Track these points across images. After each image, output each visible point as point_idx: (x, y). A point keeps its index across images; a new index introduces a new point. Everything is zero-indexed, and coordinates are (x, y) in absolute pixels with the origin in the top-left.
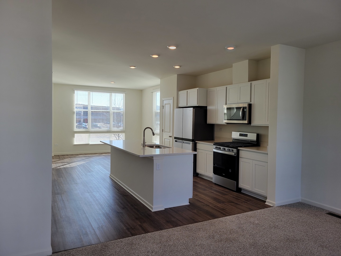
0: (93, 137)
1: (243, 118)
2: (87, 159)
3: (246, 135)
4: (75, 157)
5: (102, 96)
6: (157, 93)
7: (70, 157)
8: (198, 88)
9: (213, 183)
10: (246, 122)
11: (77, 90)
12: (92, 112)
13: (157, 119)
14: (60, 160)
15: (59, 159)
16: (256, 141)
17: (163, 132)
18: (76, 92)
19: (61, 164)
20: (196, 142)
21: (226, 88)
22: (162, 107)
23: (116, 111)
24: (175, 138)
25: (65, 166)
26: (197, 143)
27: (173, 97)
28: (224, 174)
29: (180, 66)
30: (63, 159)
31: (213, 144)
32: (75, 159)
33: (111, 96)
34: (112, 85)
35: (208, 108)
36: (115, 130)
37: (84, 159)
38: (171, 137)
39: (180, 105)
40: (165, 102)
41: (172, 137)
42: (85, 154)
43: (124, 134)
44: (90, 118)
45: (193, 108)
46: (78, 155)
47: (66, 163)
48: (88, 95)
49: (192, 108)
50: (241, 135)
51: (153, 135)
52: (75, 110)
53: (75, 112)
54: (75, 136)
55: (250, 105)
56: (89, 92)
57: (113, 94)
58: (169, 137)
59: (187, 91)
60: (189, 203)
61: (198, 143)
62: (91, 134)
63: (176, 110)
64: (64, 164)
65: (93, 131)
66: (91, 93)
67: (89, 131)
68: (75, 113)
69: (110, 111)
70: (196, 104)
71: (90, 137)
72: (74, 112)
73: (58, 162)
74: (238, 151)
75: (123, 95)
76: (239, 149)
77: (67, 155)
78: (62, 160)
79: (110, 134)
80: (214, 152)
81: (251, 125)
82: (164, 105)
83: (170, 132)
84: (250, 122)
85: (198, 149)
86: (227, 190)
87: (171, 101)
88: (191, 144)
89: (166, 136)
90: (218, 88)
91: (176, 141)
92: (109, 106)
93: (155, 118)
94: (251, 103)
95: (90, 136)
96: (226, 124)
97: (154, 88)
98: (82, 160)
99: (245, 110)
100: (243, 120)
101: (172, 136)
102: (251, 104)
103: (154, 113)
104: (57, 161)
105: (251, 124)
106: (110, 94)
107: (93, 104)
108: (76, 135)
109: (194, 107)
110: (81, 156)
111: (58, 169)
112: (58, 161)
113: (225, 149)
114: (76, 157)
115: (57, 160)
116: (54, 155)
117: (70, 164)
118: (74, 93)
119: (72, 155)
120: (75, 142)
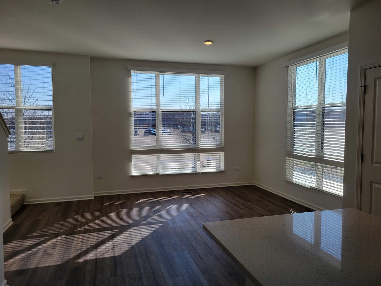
0: (165, 161)
6: (297, 68)
11: (135, 70)
12: (164, 112)
18: (132, 73)
22: (363, 88)
33: (197, 81)
36: (206, 146)
43: (222, 154)
44: (159, 122)
46: (138, 196)
48: (155, 80)
53: (133, 113)
56: (156, 73)
62: (161, 155)
65: (166, 149)
66: (161, 75)
67: (158, 148)
68: (133, 115)
71: (161, 161)
72: (130, 114)
73: (92, 225)
75: (220, 78)
77: (118, 198)
78: (103, 215)
82: (369, 83)
95: (161, 159)
106: (197, 77)
108: (134, 157)
116: (95, 197)
117: (116, 240)
118: (129, 75)
119: (127, 196)
120: (133, 171)
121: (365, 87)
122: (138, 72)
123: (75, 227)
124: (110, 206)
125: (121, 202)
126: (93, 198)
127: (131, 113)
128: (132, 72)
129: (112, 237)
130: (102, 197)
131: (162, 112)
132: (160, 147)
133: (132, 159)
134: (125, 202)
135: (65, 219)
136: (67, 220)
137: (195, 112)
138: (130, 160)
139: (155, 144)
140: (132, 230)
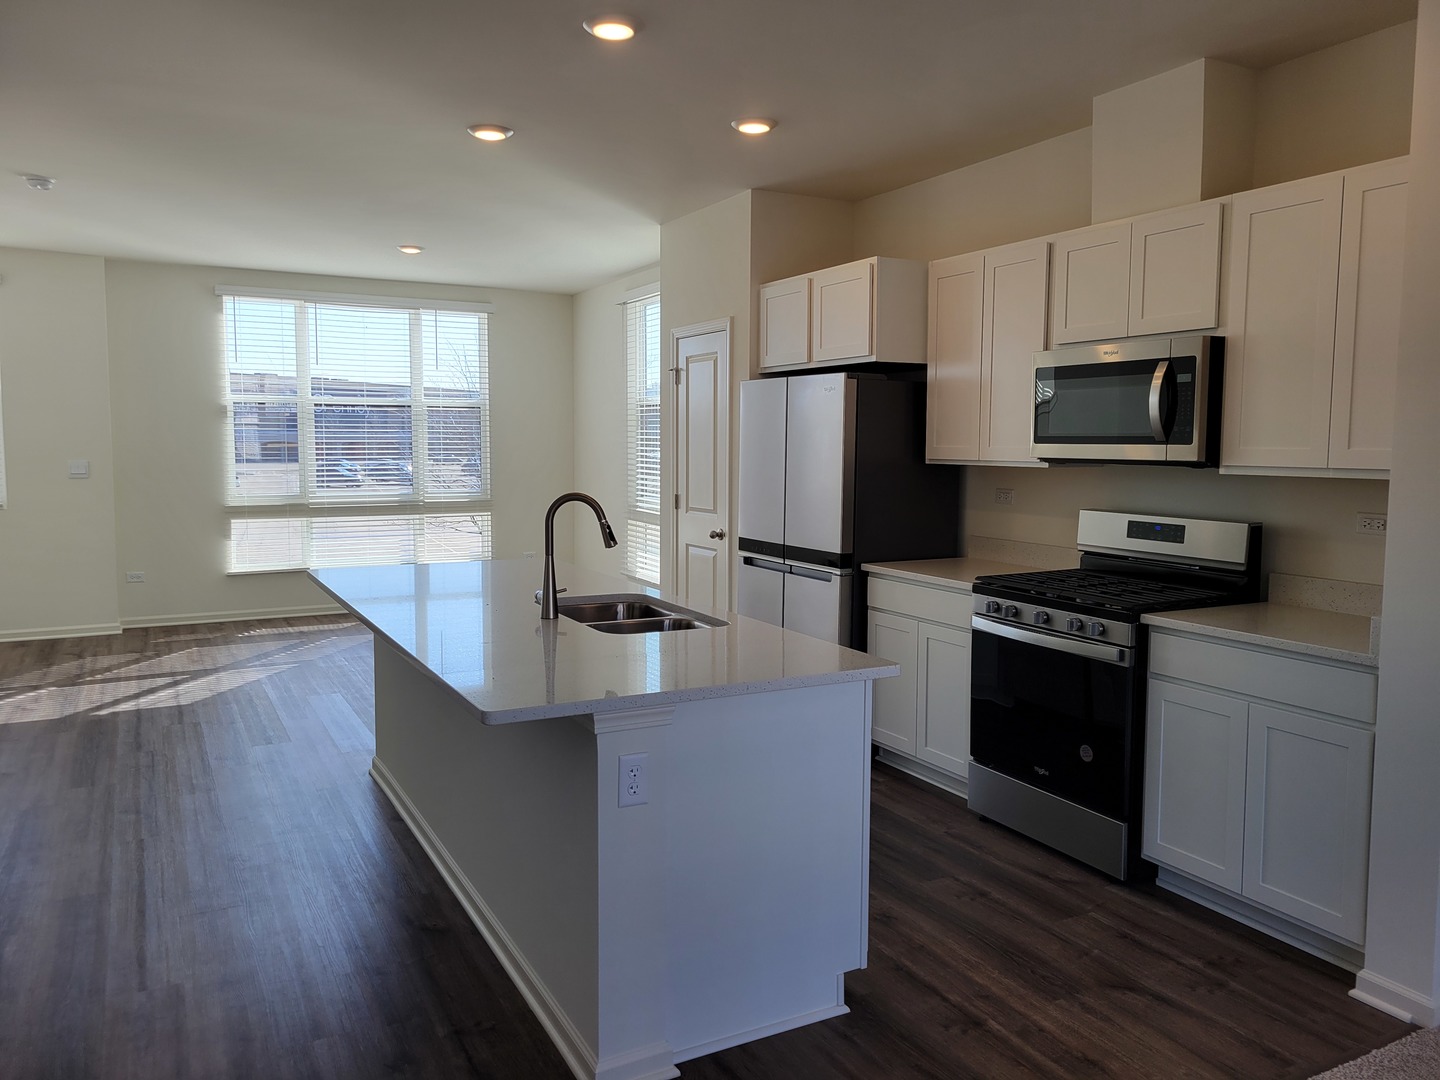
0: (324, 536)
1: (1172, 428)
2: (286, 649)
3: (1176, 534)
4: (227, 642)
5: (369, 325)
6: (646, 307)
7: (200, 643)
8: (874, 260)
9: (970, 812)
10: (1188, 452)
11: (234, 295)
12: (321, 405)
13: (650, 440)
14: (137, 661)
15: (136, 656)
16: (1242, 569)
17: (676, 508)
18: (228, 302)
19: (133, 687)
20: (865, 567)
21: (1050, 247)
22: (674, 374)
23: (440, 402)
24: (745, 544)
25: (151, 697)
26: (867, 574)
27: (732, 320)
28: (1042, 772)
29: (774, 124)
30: (158, 655)
31: (969, 586)
32: (221, 654)
33: (414, 328)
34: (408, 261)
35: (930, 372)
36: (440, 498)
37: (266, 655)
38: (721, 536)
39: (773, 360)
40: (687, 348)
41: (726, 539)
42: (289, 622)
43: (484, 519)
44: (308, 437)
45: (848, 377)
46: (247, 625)
47: (161, 681)
48: (293, 321)
49: (842, 376)
50: (1135, 530)
51: (608, 546)
52: (229, 398)
53: (230, 408)
54: (233, 532)
55: (1217, 347)
56: (297, 302)
57: (427, 317)
58: (712, 537)
59: (811, 281)
60: (849, 998)
61: (875, 575)
62: (314, 519)
63: (749, 389)
64: (147, 684)
65: (329, 503)
66: (310, 308)
67: (305, 502)
68: (230, 414)
69: (413, 404)
70: (860, 352)
71: (314, 536)
72: (223, 410)
73: (123, 672)
74: (1142, 635)
75: (477, 320)
76: (1147, 626)
77: (192, 629)
78: (150, 658)
79: (417, 516)
80: (979, 636)
81: (1222, 471)
82: (682, 365)
83: (714, 511)
84: (1212, 455)
85: (874, 609)
86: (1066, 873)
87: (721, 344)
88: (836, 581)
89: (695, 529)
90: (995, 255)
91: (748, 561)
92: (406, 381)
93: (642, 434)
94: (1219, 333)
95: (314, 531)
96: (1046, 465)
97: (633, 278)
98: (258, 657)
99: (1182, 378)
100: (1166, 442)
101: (726, 530)
102: (1224, 338)
103: (634, 412)
104: (119, 666)
105: (1218, 468)
106: (413, 316)
107: (319, 367)
108: (237, 525)
109: (850, 369)
110: (264, 631)
111: (101, 720)
112: (128, 663)
113: (1048, 620)
114: (233, 642)
115: (123, 658)
116: (124, 630)
117: (181, 687)
118: (219, 309)
119: (219, 627)
120: (234, 561)
121: (677, 371)
122: (242, 298)
123: (79, 676)
124: (168, 644)
125: (200, 636)
126: (121, 632)
127: (225, 407)
128: (225, 298)
129: (176, 684)
130: (146, 630)
131: (316, 405)
132: (312, 498)
133: (229, 530)
134: (210, 636)
135: (50, 665)
136: (55, 668)
137: (409, 406)
138: (225, 533)
139: (297, 490)
140: (222, 674)
